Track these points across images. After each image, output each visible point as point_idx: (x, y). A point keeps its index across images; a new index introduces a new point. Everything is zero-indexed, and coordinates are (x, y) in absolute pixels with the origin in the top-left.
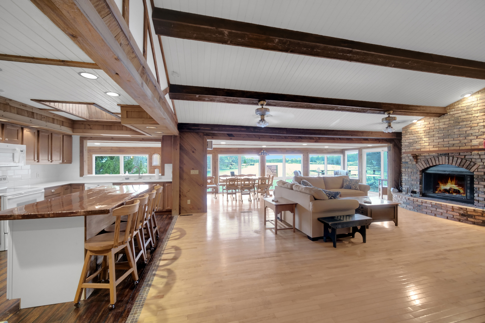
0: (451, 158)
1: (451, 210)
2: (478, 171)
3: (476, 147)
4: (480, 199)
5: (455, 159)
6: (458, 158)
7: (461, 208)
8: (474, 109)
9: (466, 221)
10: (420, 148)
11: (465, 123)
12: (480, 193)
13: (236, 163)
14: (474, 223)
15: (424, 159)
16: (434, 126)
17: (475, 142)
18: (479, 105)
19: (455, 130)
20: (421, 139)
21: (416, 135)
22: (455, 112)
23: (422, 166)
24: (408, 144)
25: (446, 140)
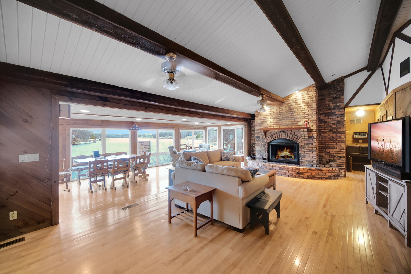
0: (287, 134)
1: (291, 170)
2: (301, 143)
3: (300, 127)
4: (303, 161)
5: (289, 134)
6: (290, 134)
7: (297, 168)
8: (300, 101)
9: (299, 177)
10: (267, 126)
11: (294, 110)
12: (303, 157)
14: (303, 178)
15: (270, 135)
16: (277, 111)
17: (300, 123)
18: (302, 99)
19: (289, 115)
20: (268, 119)
21: (265, 117)
22: (289, 102)
23: (268, 139)
24: (259, 123)
25: (283, 121)
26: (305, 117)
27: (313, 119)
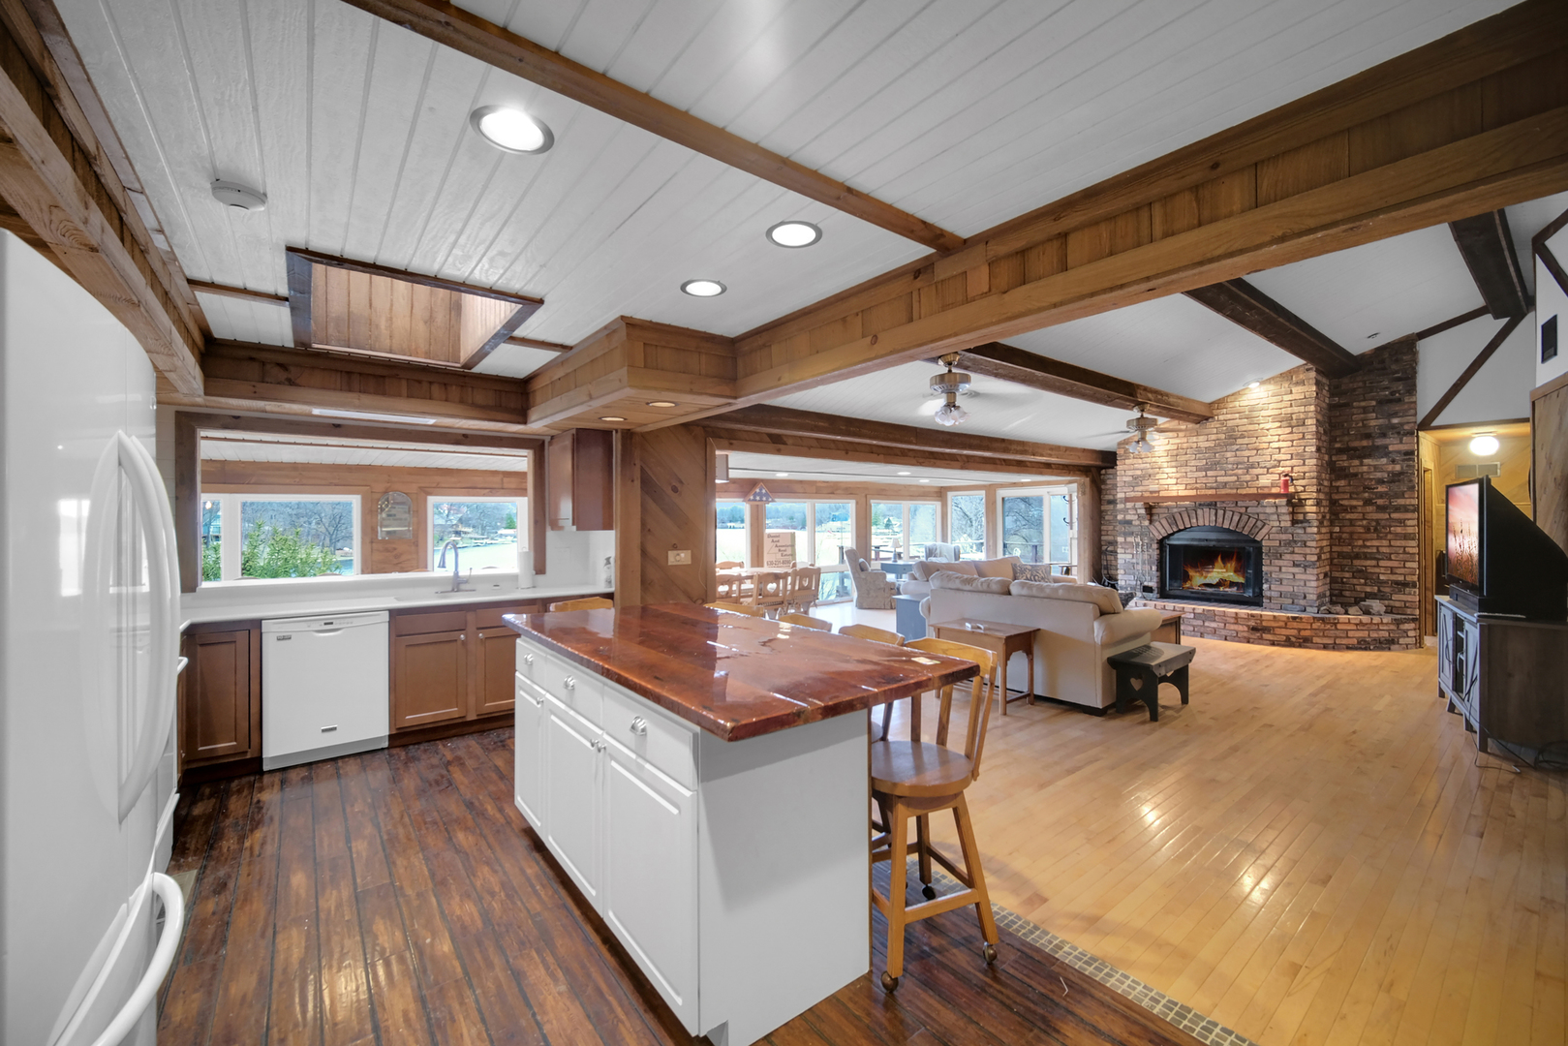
0: (1220, 512)
1: (1233, 621)
2: (1269, 539)
3: (1266, 491)
4: (1273, 594)
5: (1229, 514)
6: (1233, 512)
7: (1252, 616)
8: (1263, 413)
9: (1260, 641)
10: (1157, 489)
11: (1246, 441)
12: (1273, 582)
13: (474, 527)
14: (1273, 643)
15: (1165, 515)
17: (1265, 481)
18: (1271, 406)
19: (1229, 454)
20: (1160, 468)
21: (1148, 460)
22: (1229, 416)
23: (1160, 530)
24: (1131, 479)
25: (1210, 473)
26: (1279, 461)
27: (1306, 469)
